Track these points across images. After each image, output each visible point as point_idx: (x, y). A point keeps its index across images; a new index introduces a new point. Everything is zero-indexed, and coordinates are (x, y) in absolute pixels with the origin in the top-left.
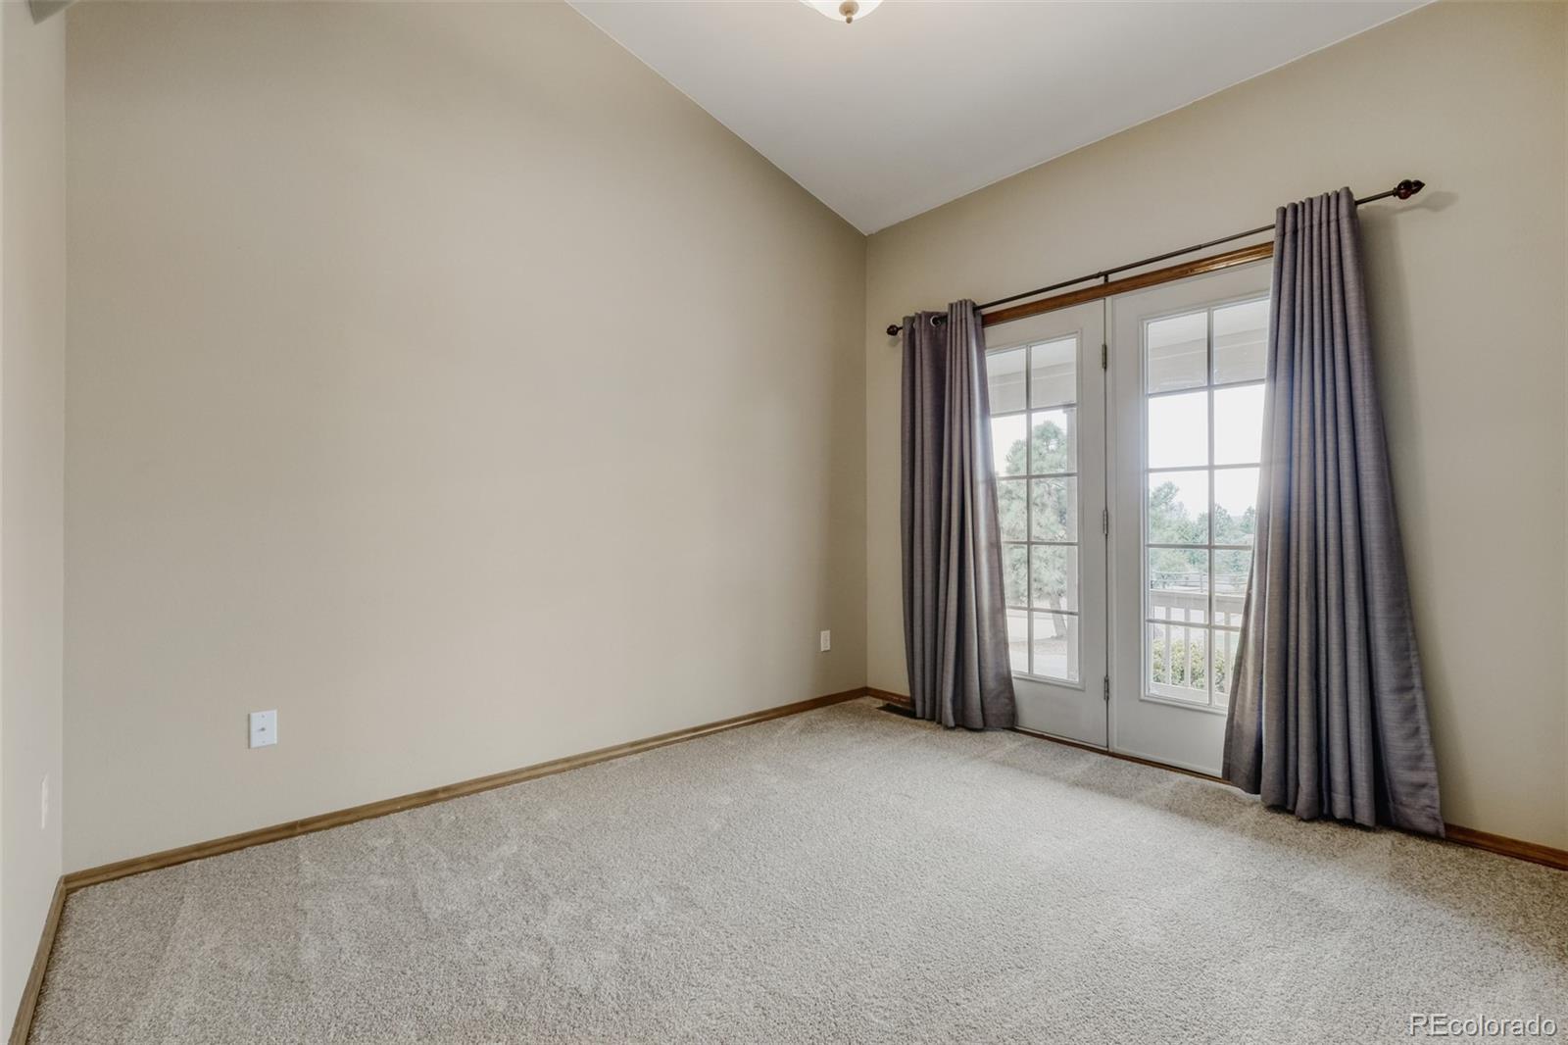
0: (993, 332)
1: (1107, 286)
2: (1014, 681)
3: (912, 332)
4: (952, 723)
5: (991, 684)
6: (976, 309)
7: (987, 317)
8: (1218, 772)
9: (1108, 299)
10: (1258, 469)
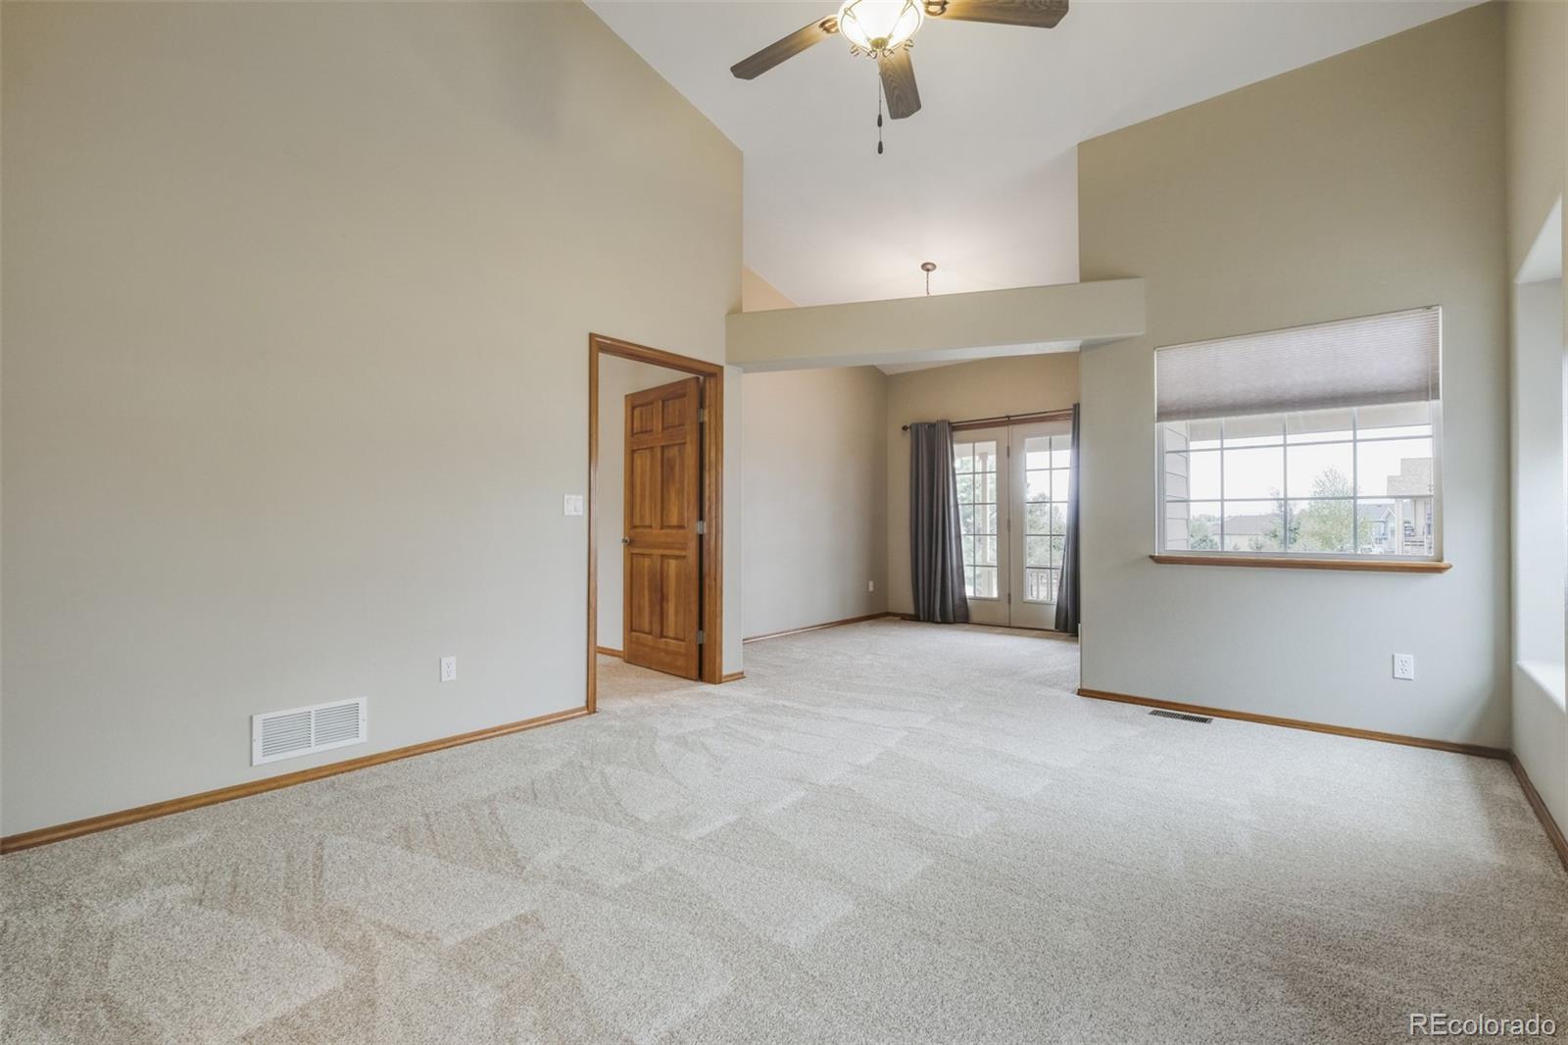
0: (957, 435)
1: (1008, 421)
2: (968, 601)
3: (917, 431)
4: (939, 620)
5: (957, 602)
6: (950, 424)
7: (955, 427)
8: (1053, 628)
9: (1010, 427)
10: (1068, 471)
